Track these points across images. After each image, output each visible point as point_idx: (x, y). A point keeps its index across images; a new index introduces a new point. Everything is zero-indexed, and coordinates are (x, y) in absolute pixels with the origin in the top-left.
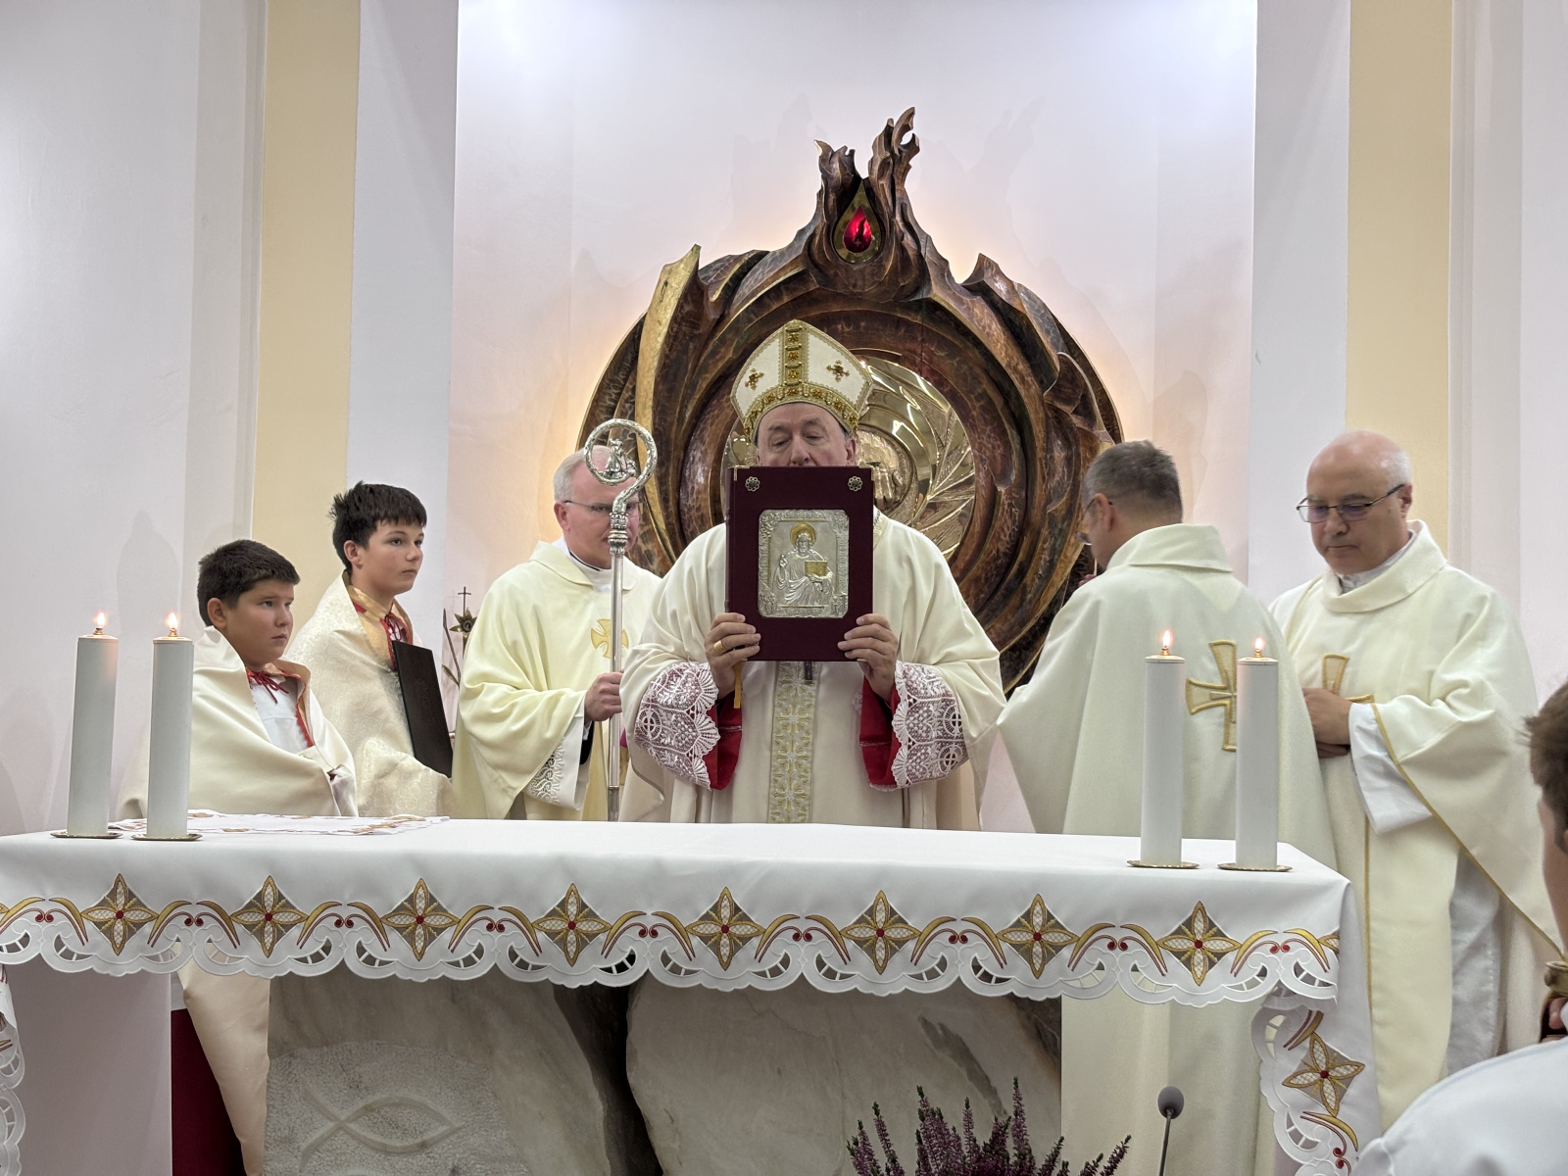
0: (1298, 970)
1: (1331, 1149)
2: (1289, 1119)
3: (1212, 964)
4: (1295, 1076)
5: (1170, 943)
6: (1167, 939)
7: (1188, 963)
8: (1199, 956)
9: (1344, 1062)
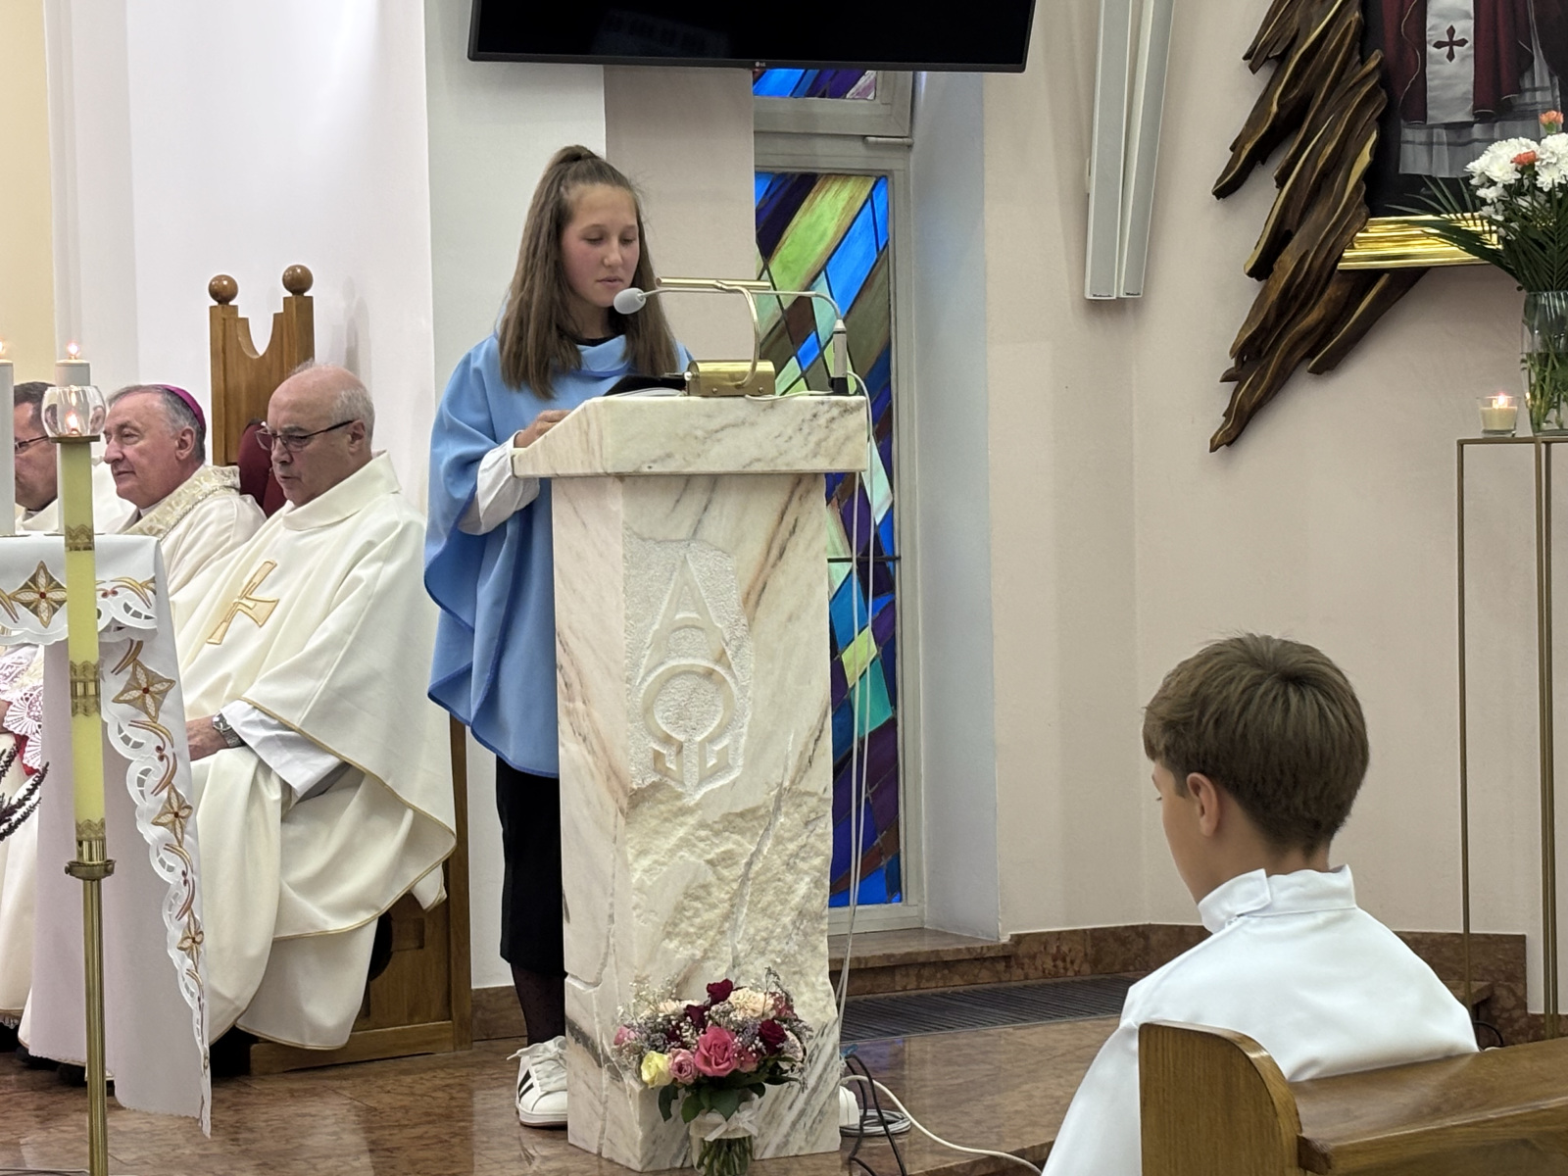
0: (127, 608)
1: (154, 747)
2: (119, 727)
3: (55, 610)
4: (122, 694)
5: (19, 596)
6: (17, 593)
7: (35, 611)
8: (44, 605)
9: (162, 680)
